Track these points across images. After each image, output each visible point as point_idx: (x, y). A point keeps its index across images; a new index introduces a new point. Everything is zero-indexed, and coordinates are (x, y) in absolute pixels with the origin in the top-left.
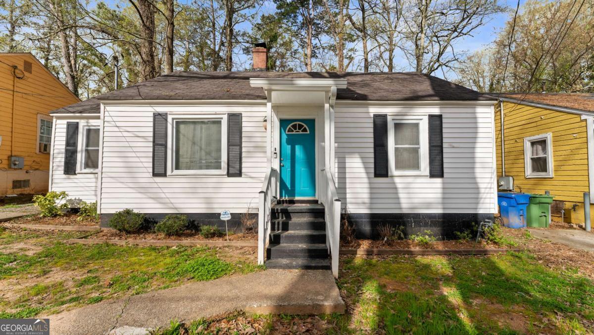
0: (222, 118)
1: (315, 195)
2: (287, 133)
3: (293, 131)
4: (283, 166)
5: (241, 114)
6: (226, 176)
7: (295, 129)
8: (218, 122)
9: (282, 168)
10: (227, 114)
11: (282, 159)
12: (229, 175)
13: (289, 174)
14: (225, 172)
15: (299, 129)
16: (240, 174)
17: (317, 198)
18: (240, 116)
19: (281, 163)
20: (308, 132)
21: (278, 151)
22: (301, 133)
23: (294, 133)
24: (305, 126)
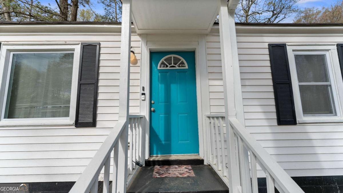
0: (73, 50)
1: (198, 152)
2: (159, 68)
3: (167, 66)
4: (154, 111)
5: (100, 44)
6: (74, 127)
7: (170, 64)
8: (69, 56)
9: (153, 113)
10: (80, 45)
11: (153, 102)
12: (78, 124)
13: (162, 123)
14: (73, 121)
15: (175, 64)
16: (93, 124)
17: (201, 156)
18: (98, 47)
19: (151, 107)
20: (187, 67)
21: (147, 91)
22: (177, 68)
23: (168, 68)
24: (183, 59)
